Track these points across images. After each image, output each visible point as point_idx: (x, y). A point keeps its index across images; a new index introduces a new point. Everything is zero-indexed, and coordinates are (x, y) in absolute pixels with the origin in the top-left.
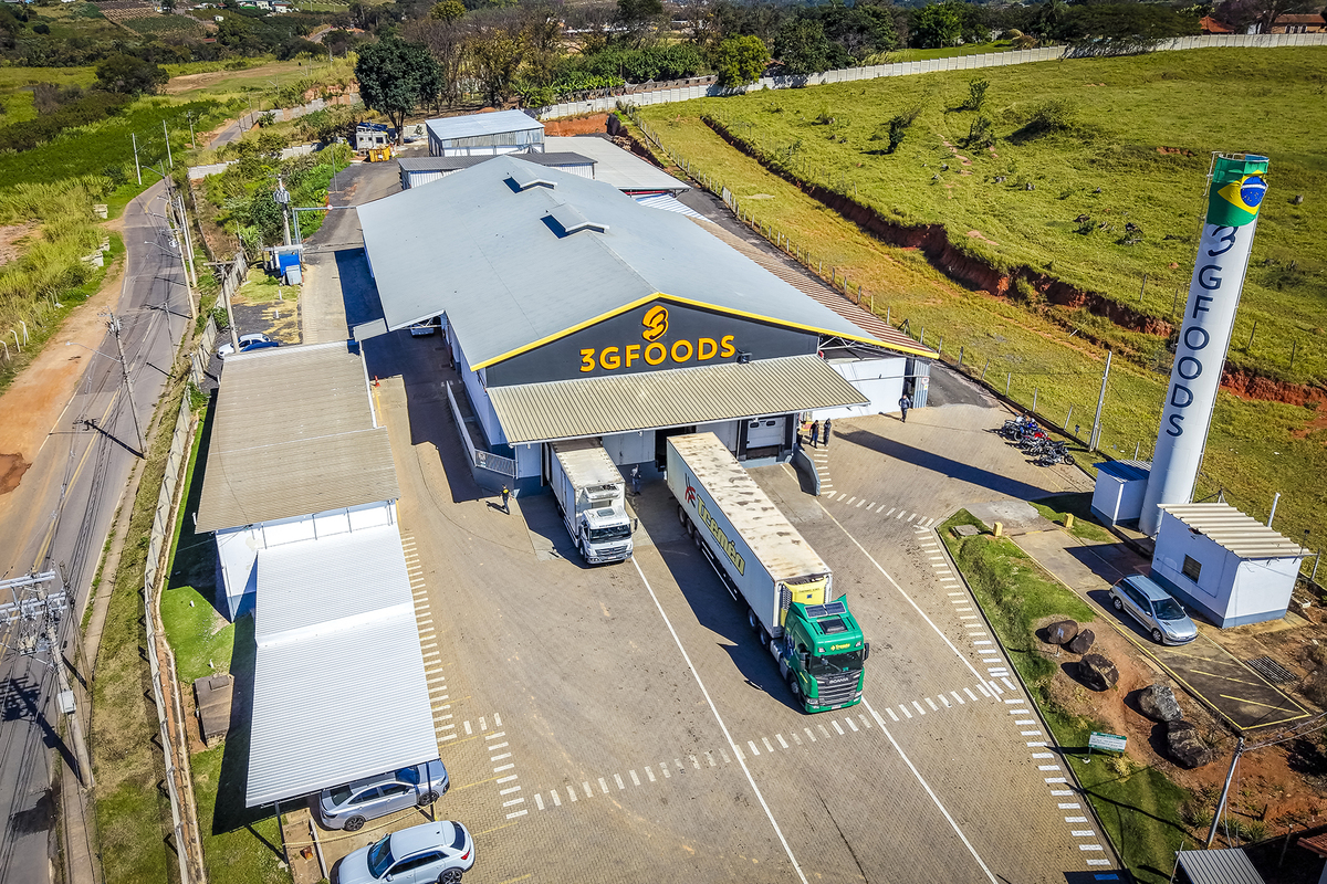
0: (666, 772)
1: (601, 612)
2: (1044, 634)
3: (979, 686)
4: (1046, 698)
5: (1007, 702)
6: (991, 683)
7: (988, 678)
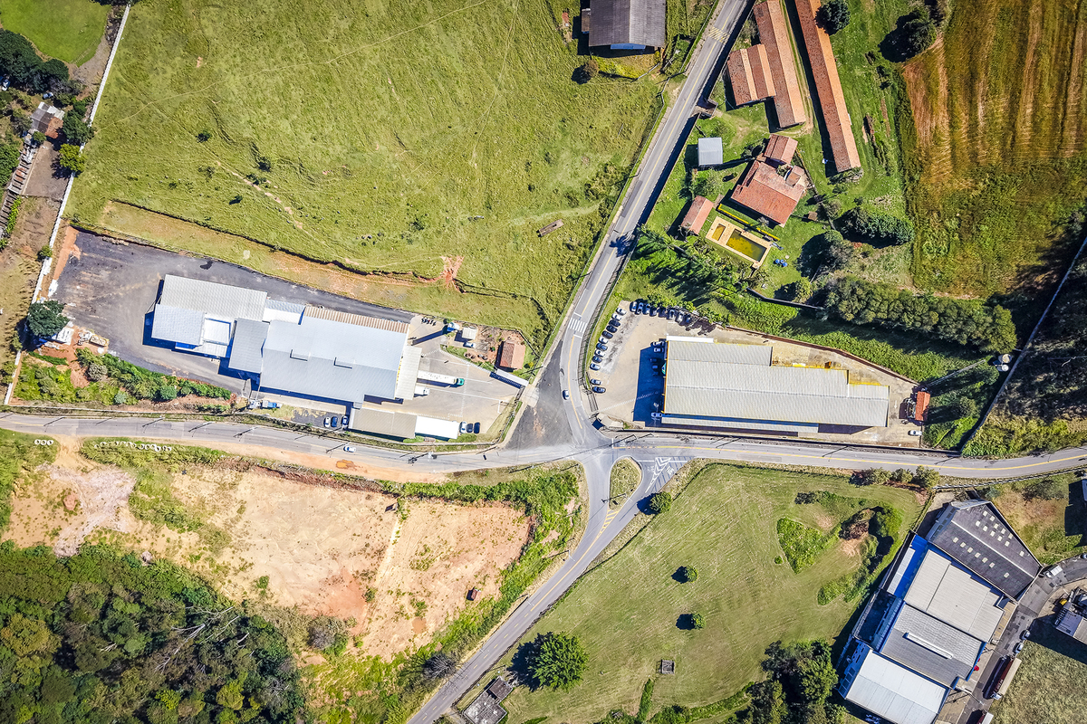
2: (466, 356)
4: (473, 362)
5: (471, 365)
6: (468, 365)
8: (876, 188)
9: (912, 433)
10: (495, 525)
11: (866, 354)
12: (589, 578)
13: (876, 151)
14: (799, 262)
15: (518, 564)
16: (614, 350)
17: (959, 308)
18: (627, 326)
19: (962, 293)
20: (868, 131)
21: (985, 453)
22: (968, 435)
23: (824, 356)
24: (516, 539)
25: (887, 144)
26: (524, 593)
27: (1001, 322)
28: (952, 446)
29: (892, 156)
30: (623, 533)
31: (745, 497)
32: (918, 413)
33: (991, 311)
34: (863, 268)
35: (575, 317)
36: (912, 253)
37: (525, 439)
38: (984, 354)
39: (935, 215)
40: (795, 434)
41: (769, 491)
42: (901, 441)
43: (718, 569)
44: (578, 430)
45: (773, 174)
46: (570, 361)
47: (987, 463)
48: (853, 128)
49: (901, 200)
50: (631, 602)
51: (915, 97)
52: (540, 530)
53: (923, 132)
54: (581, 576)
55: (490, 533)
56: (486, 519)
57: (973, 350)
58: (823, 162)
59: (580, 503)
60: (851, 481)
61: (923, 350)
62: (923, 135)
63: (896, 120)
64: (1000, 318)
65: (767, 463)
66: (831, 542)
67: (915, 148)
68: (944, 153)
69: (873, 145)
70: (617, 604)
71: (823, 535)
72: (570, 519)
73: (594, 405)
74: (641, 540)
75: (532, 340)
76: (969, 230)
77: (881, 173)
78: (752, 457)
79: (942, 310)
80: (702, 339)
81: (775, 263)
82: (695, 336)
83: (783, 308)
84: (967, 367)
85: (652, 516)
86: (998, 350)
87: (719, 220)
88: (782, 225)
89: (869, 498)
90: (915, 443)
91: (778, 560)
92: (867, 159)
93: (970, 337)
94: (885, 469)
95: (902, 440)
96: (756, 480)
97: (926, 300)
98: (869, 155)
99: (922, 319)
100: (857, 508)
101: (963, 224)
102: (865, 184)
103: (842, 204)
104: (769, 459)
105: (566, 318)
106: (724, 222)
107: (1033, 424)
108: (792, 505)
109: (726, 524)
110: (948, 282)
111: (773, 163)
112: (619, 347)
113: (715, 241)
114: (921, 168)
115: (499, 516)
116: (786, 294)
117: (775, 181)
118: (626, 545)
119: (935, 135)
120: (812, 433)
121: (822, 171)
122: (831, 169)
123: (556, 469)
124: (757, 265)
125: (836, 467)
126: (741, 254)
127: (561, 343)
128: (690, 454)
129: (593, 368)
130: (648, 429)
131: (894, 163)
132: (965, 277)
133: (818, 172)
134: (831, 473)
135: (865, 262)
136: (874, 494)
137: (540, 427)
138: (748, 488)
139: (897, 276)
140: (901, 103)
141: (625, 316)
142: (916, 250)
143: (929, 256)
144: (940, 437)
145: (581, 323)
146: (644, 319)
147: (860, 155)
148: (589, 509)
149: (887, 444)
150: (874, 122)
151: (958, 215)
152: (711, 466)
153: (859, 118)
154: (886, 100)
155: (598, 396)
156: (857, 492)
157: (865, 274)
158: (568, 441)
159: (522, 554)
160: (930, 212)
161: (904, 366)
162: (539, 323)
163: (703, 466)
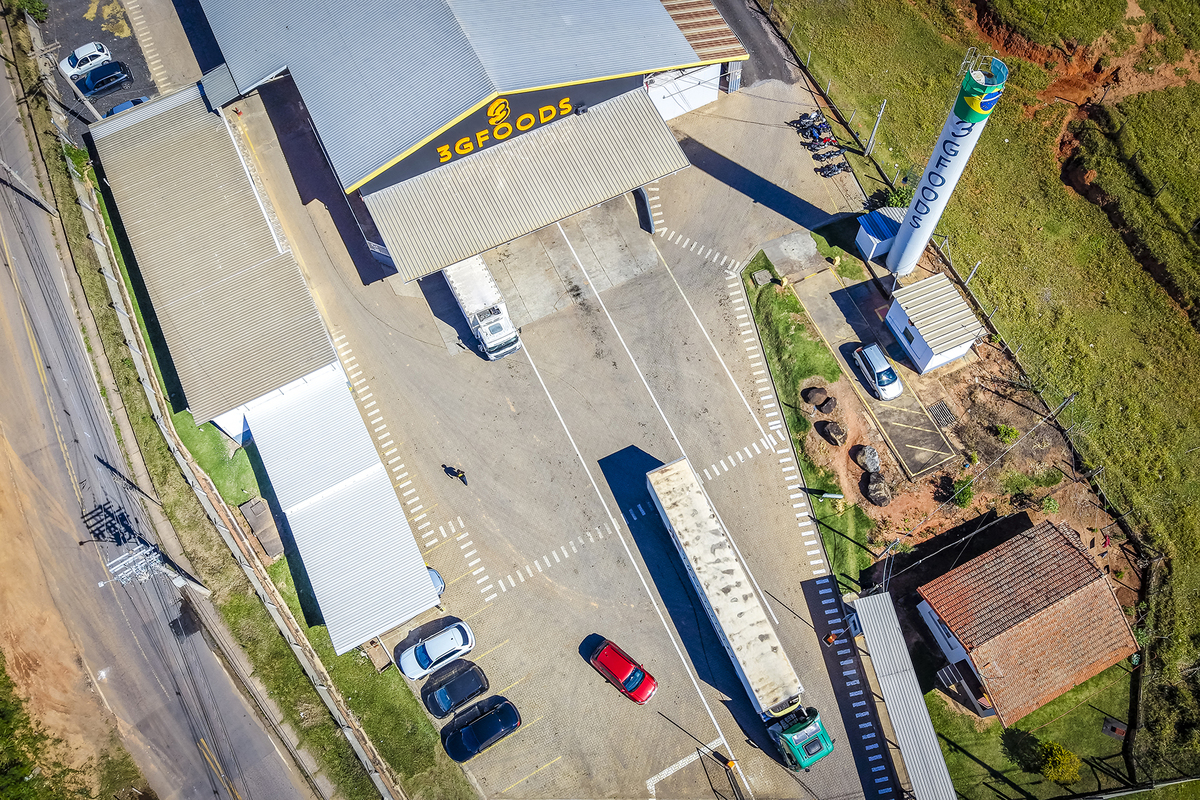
0: (574, 548)
1: (508, 409)
2: (806, 394)
3: (762, 440)
4: (803, 448)
5: (779, 452)
6: (770, 436)
7: (768, 431)
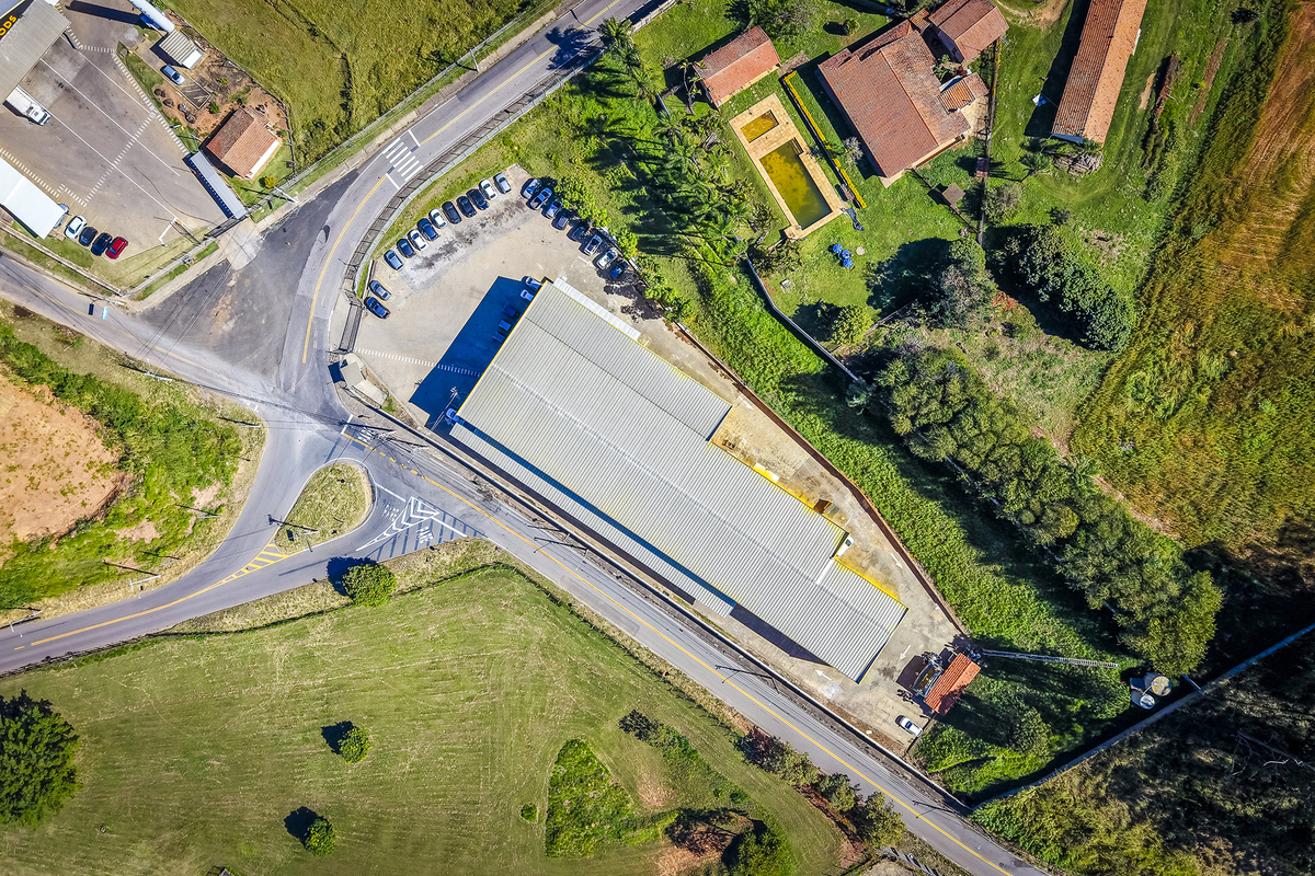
2: (156, 92)
3: (151, 115)
4: (163, 113)
5: (157, 117)
6: (152, 112)
8: (1107, 211)
9: (904, 723)
10: (52, 452)
11: (903, 524)
12: (171, 646)
13: (1150, 136)
14: (878, 271)
15: (52, 546)
16: (449, 249)
17: (1127, 532)
18: (498, 217)
19: (1151, 511)
20: (1158, 86)
21: (1015, 840)
22: (1003, 788)
23: (825, 486)
24: (77, 499)
25: (1180, 131)
26: (34, 605)
27: (1194, 608)
28: (962, 789)
29: (1175, 163)
30: (273, 600)
31: (534, 661)
32: (935, 692)
33: (1187, 576)
34: (991, 353)
35: (407, 141)
36: (1102, 377)
37: (185, 321)
38: (1124, 651)
39: (1190, 328)
40: (691, 600)
41: (582, 676)
42: (875, 725)
43: (412, 765)
44: (295, 360)
45: (924, 65)
46: (351, 221)
47: (1008, 857)
48: (1132, 64)
49: (1140, 261)
50: (224, 734)
51: (1287, 74)
52: (125, 508)
53: (1263, 151)
54: (154, 636)
55: (35, 460)
56: (41, 430)
57: (1106, 631)
58: (1036, 100)
59: (224, 501)
60: (739, 746)
61: (1014, 576)
62: (1260, 157)
63: (1225, 97)
64: (1197, 598)
65: (608, 623)
66: (642, 835)
67: (1229, 172)
68: (1279, 215)
69: (1151, 121)
70: (196, 723)
71: (637, 814)
72: (192, 520)
73: (352, 331)
74: (302, 634)
75: (301, 136)
76: (1237, 397)
77: (1134, 186)
78: (587, 595)
79: (1090, 517)
80: (622, 324)
81: (831, 249)
82: (612, 311)
83: (796, 347)
84: (1078, 655)
85: (346, 600)
86: (1154, 657)
87: (773, 103)
88: (887, 182)
89: (754, 795)
90: (899, 744)
91: (528, 811)
92: (1124, 141)
93: (1112, 601)
94: (814, 760)
95: (877, 724)
96: (572, 645)
97: (1071, 481)
98: (1132, 137)
99: (1043, 513)
100: (723, 802)
101: (1232, 378)
102: (1091, 189)
103: (1024, 203)
104: (617, 616)
105: (389, 133)
106: (782, 113)
107: (1136, 838)
108: (611, 727)
109: (472, 692)
110: (1137, 475)
111: (938, 44)
112: (461, 251)
113: (743, 139)
114: (1217, 219)
115: (68, 438)
116: (817, 321)
117: (921, 79)
118: (267, 626)
119: (1282, 170)
120: (719, 615)
121: (1023, 117)
122: (1041, 122)
123: (212, 410)
124: (794, 232)
125: (728, 702)
126: (777, 195)
127: (353, 175)
128: (479, 527)
129: (388, 258)
130: (428, 433)
131: (1171, 179)
132: (1175, 484)
133: (1014, 115)
134: (711, 709)
135: (1003, 344)
136: (768, 793)
137: (224, 314)
138: (547, 649)
139: (1047, 407)
140: (1254, 68)
141: (506, 197)
142: (1113, 378)
143: (1130, 403)
144: (951, 760)
145: (410, 157)
146: (538, 224)
147: (1114, 127)
148: (235, 521)
149: (847, 716)
150: (1181, 75)
151: (1234, 354)
152: (505, 568)
153: (1156, 52)
154: (1229, 48)
155: (369, 319)
156: (738, 771)
157: (987, 371)
158: (264, 372)
159: (70, 531)
160: (1185, 315)
161: (961, 589)
162: (332, 112)
163: (489, 560)
